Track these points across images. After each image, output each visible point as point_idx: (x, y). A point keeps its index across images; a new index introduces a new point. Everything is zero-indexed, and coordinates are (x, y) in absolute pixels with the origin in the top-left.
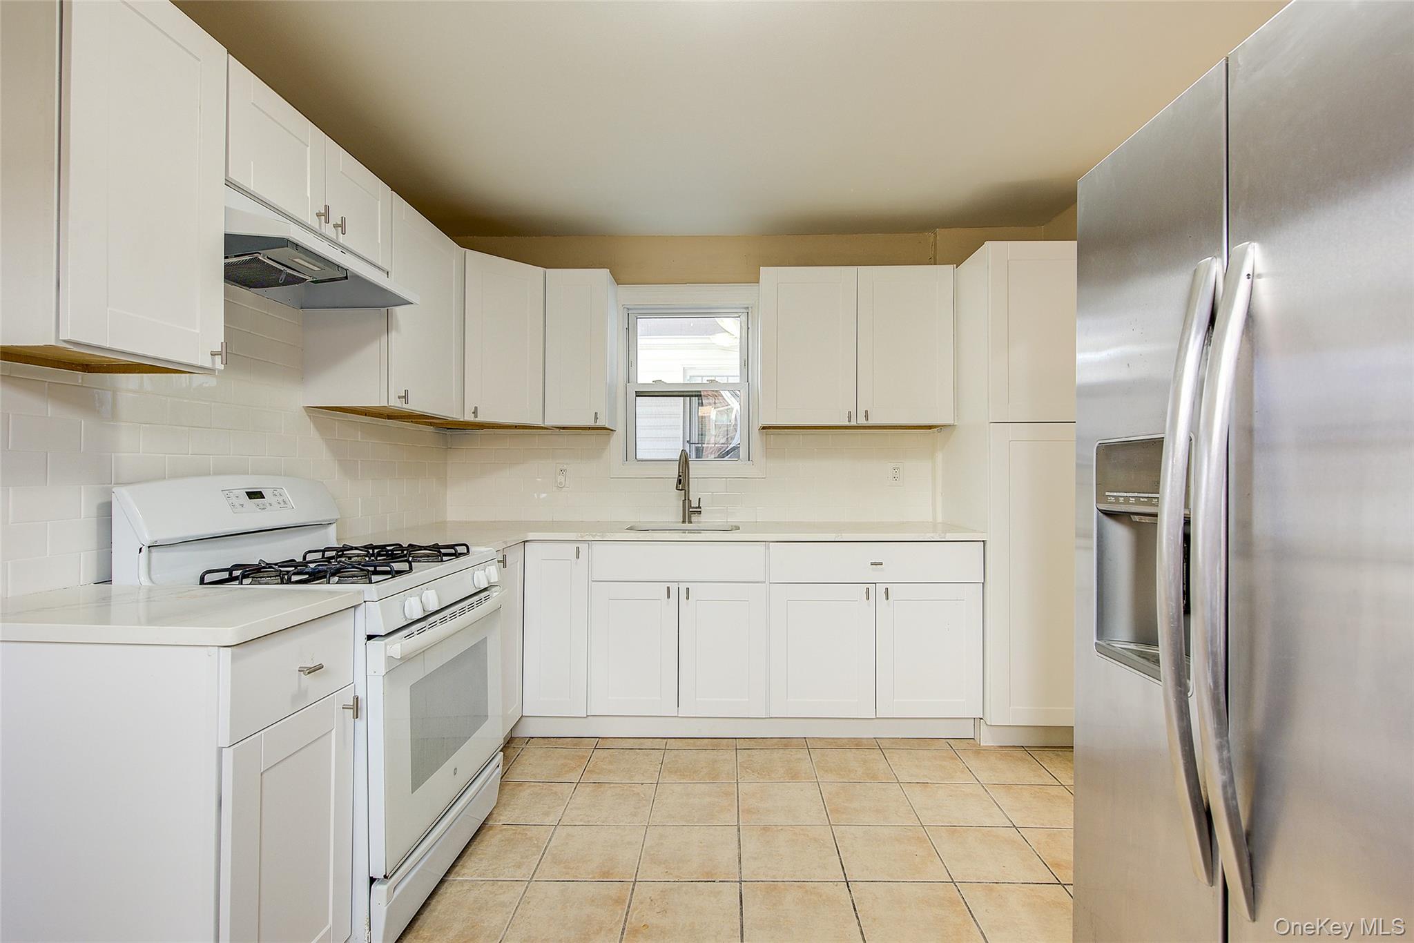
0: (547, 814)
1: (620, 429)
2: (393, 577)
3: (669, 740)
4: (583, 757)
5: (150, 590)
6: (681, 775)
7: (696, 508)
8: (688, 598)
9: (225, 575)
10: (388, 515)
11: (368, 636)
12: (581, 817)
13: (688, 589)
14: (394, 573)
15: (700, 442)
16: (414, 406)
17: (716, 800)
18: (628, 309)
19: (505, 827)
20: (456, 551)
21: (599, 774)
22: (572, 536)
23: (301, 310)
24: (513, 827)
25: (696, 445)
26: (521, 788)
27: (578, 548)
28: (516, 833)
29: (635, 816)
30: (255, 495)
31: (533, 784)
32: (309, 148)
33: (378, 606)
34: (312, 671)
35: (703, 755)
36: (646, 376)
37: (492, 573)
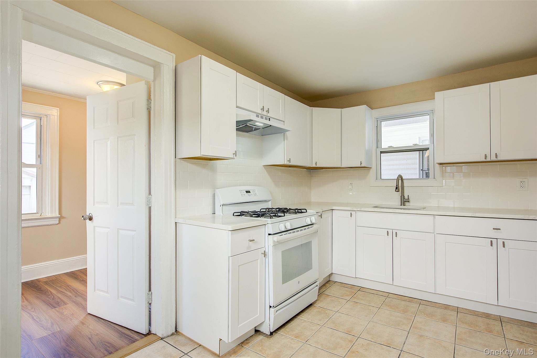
0: (334, 307)
1: (374, 167)
2: (278, 217)
3: (390, 294)
4: (353, 292)
5: (222, 216)
6: (391, 308)
7: (407, 199)
8: (396, 236)
9: (239, 214)
10: (290, 199)
11: (269, 234)
12: (346, 311)
13: (396, 233)
14: (278, 216)
15: (428, 170)
16: (292, 163)
17: (403, 320)
18: (377, 118)
19: (319, 307)
20: (301, 211)
21: (357, 299)
22: (349, 209)
23: (262, 136)
24: (322, 308)
25: (426, 171)
26: (328, 297)
27: (351, 213)
28: (322, 310)
29: (366, 316)
30: (248, 192)
31: (332, 297)
32: (258, 91)
33: (271, 226)
34: (251, 241)
35: (403, 303)
36: (385, 145)
37: (313, 220)
